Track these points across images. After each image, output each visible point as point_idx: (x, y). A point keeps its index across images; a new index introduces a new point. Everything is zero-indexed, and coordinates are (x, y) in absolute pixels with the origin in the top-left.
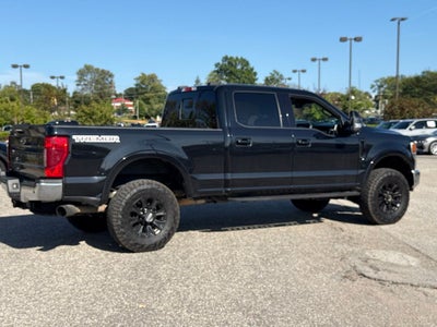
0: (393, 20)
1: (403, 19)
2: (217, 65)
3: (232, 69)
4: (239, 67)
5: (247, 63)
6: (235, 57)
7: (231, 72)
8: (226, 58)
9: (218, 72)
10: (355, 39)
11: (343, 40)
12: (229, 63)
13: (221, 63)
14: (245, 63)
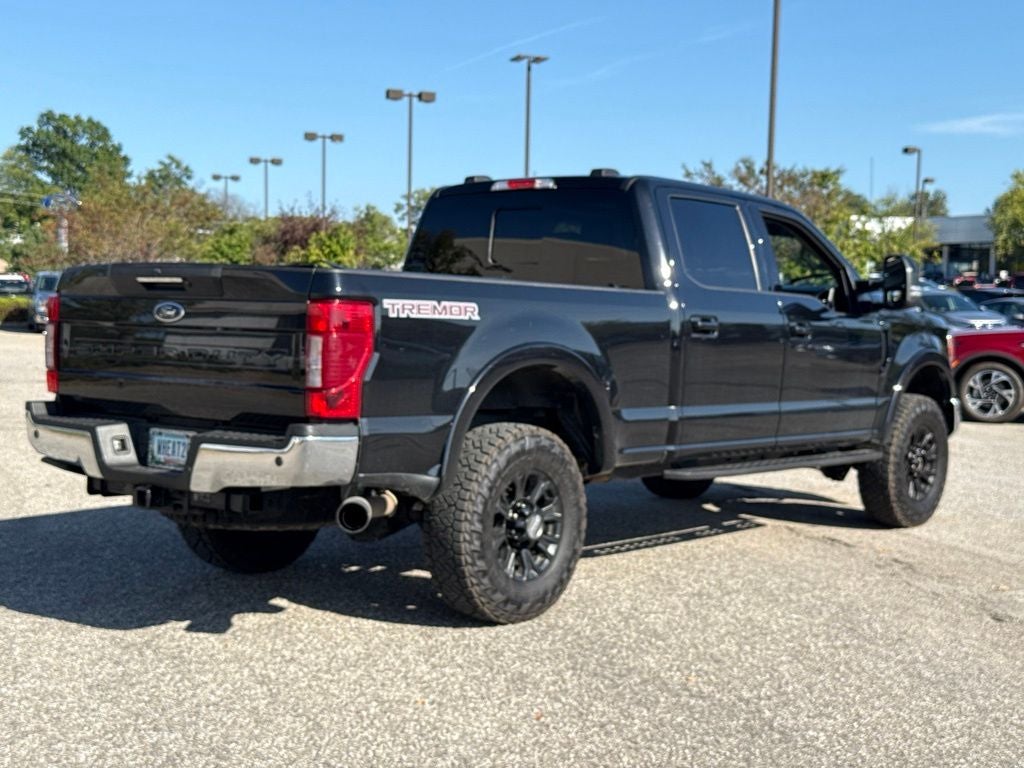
0: (517, 59)
1: (537, 60)
2: (24, 132)
3: (65, 144)
4: (84, 141)
5: (104, 134)
6: (72, 115)
7: (63, 154)
8: (48, 117)
9: (26, 149)
10: (420, 96)
11: (393, 95)
12: (57, 129)
13: (36, 128)
14: (99, 132)
